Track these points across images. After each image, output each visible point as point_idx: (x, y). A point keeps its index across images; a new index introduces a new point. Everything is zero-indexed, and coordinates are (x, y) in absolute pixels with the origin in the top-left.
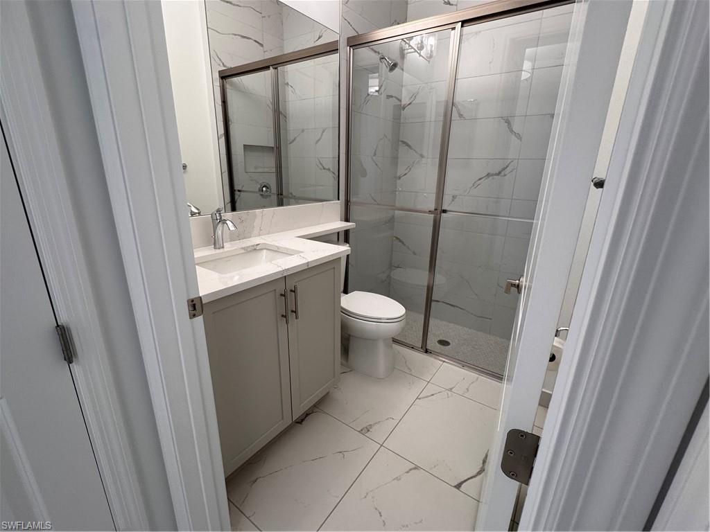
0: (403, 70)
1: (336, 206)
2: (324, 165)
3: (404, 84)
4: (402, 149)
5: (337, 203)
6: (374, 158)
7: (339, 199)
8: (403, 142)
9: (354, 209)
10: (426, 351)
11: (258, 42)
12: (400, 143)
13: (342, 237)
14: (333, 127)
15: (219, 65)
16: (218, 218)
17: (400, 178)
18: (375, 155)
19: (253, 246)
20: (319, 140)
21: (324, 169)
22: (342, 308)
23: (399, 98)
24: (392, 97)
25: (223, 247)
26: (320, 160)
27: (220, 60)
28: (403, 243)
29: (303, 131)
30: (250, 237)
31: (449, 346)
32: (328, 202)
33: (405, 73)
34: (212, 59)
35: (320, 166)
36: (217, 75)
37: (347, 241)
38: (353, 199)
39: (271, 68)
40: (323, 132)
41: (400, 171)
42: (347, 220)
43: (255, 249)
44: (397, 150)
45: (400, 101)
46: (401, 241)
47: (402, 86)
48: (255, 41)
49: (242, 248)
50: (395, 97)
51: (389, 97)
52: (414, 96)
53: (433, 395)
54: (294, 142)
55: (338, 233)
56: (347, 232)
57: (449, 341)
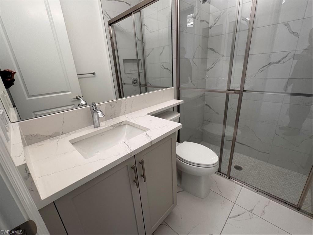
0: (210, 3)
1: (172, 91)
2: (165, 67)
3: (211, 12)
4: (210, 52)
5: (172, 89)
6: (193, 59)
7: (173, 87)
8: (210, 49)
9: (182, 92)
10: (230, 178)
11: (127, 3)
12: (208, 49)
13: (176, 109)
14: (169, 45)
15: (108, 18)
16: (94, 108)
17: (208, 70)
18: (194, 58)
19: (119, 123)
20: (162, 53)
21: (165, 68)
22: (177, 155)
23: (208, 21)
24: (203, 21)
25: (100, 126)
26: (163, 63)
27: (109, 16)
28: (210, 107)
29: (153, 49)
30: (119, 116)
31: (242, 171)
32: (167, 89)
33: (211, 5)
34: (104, 15)
35: (163, 67)
36: (107, 24)
37: (178, 111)
38: (182, 86)
39: (133, 13)
40: (164, 48)
41: (209, 66)
42: (178, 98)
43: (121, 125)
44: (206, 54)
45: (208, 23)
46: (209, 106)
47: (209, 14)
48: (126, 3)
49: (111, 126)
50: (206, 21)
51: (202, 21)
52: (217, 19)
53: (239, 215)
54: (149, 56)
55: (173, 107)
56: (178, 106)
57: (242, 167)
